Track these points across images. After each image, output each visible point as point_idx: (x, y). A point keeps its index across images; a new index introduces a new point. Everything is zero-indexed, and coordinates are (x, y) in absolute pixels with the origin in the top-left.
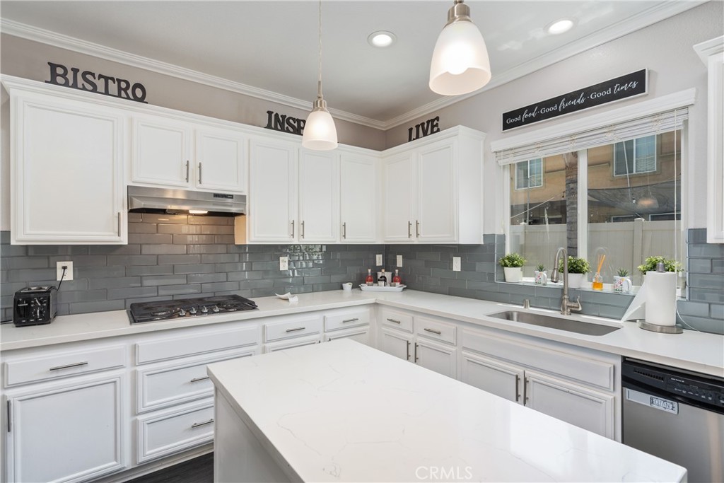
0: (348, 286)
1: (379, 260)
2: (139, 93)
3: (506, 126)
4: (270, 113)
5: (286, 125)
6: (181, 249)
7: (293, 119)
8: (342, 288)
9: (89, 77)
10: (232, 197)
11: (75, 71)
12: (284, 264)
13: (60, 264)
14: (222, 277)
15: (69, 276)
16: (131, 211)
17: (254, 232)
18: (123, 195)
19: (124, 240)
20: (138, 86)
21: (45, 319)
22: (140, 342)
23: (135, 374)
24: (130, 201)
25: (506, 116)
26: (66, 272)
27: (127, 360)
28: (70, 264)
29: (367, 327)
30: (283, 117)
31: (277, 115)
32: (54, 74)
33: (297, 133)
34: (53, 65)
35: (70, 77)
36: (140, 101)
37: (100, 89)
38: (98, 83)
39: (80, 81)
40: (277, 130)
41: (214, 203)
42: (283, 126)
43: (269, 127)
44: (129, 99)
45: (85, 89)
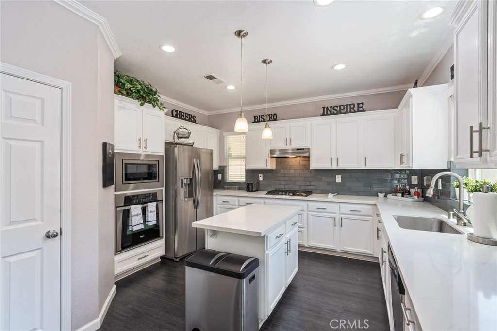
0: (381, 196)
1: (415, 180)
2: (275, 117)
4: (324, 108)
5: (333, 110)
6: (292, 171)
7: (337, 106)
8: (378, 196)
9: (263, 117)
10: (304, 149)
11: (259, 116)
12: (339, 179)
13: (260, 175)
14: (308, 183)
15: (261, 179)
18: (268, 152)
19: (269, 168)
20: (275, 114)
24: (272, 155)
28: (262, 175)
29: (371, 218)
30: (331, 107)
31: (327, 107)
32: (255, 119)
33: (339, 113)
34: (255, 117)
35: (258, 119)
36: (275, 120)
37: (265, 120)
38: (265, 118)
39: (261, 119)
40: (327, 115)
41: (298, 153)
42: (330, 112)
43: (323, 115)
44: (272, 120)
45: (262, 121)
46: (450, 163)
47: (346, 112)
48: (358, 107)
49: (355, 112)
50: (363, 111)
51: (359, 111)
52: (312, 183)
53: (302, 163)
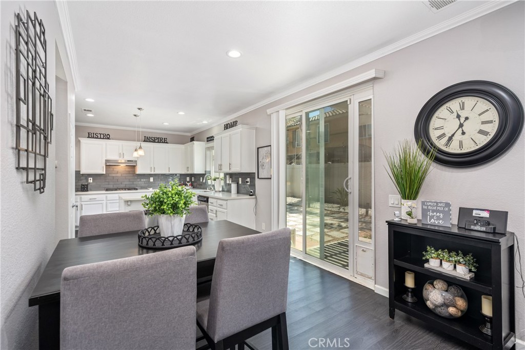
1: (188, 179)
2: (108, 136)
3: (207, 141)
4: (145, 137)
6: (119, 175)
7: (153, 138)
9: (97, 134)
10: (132, 161)
11: (93, 133)
12: (151, 180)
13: (89, 178)
14: (132, 183)
15: (91, 181)
16: (106, 166)
17: (139, 170)
18: (104, 162)
19: (104, 173)
21: (87, 191)
22: (108, 195)
23: (106, 203)
24: (106, 164)
25: (208, 138)
26: (91, 180)
27: (105, 199)
28: (91, 178)
30: (149, 137)
31: (147, 137)
32: (89, 135)
33: (154, 142)
34: (89, 133)
35: (92, 135)
36: (108, 138)
37: (99, 137)
38: (99, 135)
39: (95, 135)
40: (147, 141)
41: (128, 163)
42: (149, 140)
43: (145, 141)
44: (106, 139)
45: (96, 138)
46: (205, 171)
47: (158, 142)
48: (164, 140)
49: (163, 142)
50: (167, 143)
51: (164, 142)
52: (134, 183)
53: (127, 170)
